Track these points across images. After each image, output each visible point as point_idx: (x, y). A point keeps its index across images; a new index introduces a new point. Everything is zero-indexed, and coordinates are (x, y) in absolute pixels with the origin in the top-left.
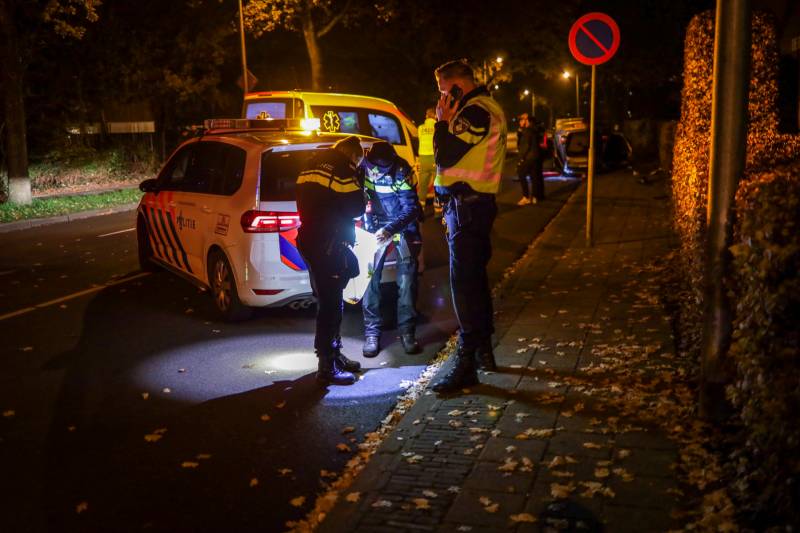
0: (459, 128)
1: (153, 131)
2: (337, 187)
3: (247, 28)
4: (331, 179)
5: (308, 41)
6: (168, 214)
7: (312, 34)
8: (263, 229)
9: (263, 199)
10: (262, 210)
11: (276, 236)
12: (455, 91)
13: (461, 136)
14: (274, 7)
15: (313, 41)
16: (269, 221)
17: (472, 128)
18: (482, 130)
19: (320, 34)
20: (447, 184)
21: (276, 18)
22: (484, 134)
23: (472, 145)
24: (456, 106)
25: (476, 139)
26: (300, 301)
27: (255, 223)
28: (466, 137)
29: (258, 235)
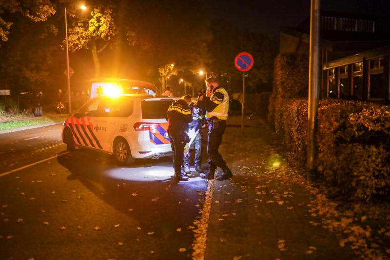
0: (214, 99)
1: (9, 94)
2: (184, 113)
3: (70, 48)
4: (182, 110)
5: (93, 54)
6: (88, 126)
7: (96, 51)
8: (143, 129)
9: (143, 118)
10: (143, 122)
11: (148, 132)
12: (212, 87)
13: (214, 102)
14: (81, 38)
15: (96, 54)
16: (146, 126)
17: (218, 99)
18: (221, 100)
19: (99, 51)
20: (209, 117)
21: (83, 43)
22: (222, 101)
23: (218, 105)
24: (212, 91)
25: (219, 103)
26: (156, 156)
27: (141, 127)
28: (216, 102)
29: (142, 131)
